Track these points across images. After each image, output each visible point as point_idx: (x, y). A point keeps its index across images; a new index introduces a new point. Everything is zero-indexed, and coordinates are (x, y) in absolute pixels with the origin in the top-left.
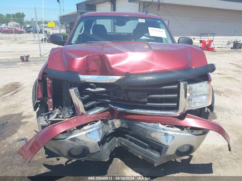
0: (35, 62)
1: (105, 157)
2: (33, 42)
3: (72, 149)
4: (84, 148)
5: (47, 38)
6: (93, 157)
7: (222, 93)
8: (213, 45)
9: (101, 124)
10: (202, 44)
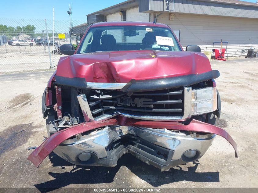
0: (46, 74)
1: (113, 162)
2: (43, 54)
3: (80, 154)
4: (92, 154)
5: (58, 50)
6: (101, 162)
7: (234, 101)
8: (227, 54)
9: (109, 130)
10: (215, 53)
